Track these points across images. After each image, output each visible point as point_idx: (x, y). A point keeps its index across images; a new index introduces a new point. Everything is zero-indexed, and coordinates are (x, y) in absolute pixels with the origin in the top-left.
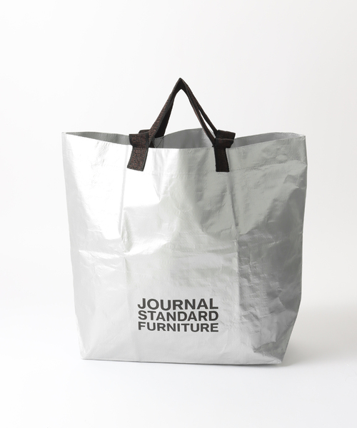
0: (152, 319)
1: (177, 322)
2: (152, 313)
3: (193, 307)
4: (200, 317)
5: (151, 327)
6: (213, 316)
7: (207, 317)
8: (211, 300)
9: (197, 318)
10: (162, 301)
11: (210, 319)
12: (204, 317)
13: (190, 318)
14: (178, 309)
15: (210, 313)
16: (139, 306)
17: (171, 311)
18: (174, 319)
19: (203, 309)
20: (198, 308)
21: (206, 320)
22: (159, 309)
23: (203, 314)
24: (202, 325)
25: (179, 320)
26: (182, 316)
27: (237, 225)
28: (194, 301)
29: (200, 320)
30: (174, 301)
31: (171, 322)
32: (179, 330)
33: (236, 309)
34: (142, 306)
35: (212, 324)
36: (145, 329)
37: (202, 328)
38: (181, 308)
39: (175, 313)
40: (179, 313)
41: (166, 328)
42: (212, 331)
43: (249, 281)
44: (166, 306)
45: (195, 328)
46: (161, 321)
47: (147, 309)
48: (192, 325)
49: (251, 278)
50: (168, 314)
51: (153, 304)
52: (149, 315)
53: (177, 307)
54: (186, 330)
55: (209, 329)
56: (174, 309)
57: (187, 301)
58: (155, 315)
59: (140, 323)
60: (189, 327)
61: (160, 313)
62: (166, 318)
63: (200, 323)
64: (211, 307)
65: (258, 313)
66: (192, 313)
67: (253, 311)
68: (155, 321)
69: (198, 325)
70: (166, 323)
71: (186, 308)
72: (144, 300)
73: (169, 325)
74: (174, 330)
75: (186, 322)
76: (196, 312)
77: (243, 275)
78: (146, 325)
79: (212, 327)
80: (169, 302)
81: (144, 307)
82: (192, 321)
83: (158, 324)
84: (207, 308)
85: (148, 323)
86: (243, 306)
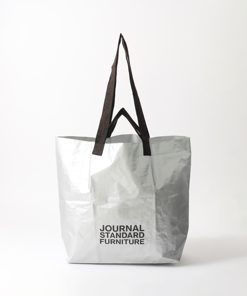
0: (108, 237)
1: (121, 239)
2: (108, 233)
3: (131, 230)
4: (134, 235)
5: (107, 242)
6: (142, 235)
7: (138, 236)
8: (140, 226)
9: (133, 236)
10: (113, 226)
11: (140, 237)
12: (137, 236)
13: (129, 236)
14: (122, 231)
15: (140, 233)
16: (101, 230)
17: (118, 232)
18: (120, 237)
19: (136, 231)
20: (133, 231)
21: (137, 237)
22: (112, 231)
23: (136, 234)
24: (135, 240)
25: (123, 237)
26: (124, 235)
27: (155, 184)
28: (131, 226)
29: (134, 237)
30: (120, 226)
31: (118, 239)
32: (122, 243)
33: (154, 230)
34: (102, 230)
35: (141, 240)
36: (103, 243)
37: (135, 242)
38: (124, 231)
39: (120, 233)
40: (123, 233)
41: (115, 242)
42: (141, 243)
43: (161, 215)
44: (115, 229)
45: (131, 242)
46: (112, 238)
47: (105, 231)
48: (130, 240)
49: (162, 214)
50: (117, 234)
51: (108, 228)
52: (106, 235)
53: (122, 230)
54: (126, 243)
55: (139, 242)
56: (120, 231)
57: (127, 226)
58: (110, 235)
59: (101, 240)
60: (128, 242)
61: (112, 233)
62: (115, 236)
63: (134, 239)
64: (141, 230)
65: (166, 234)
66: (130, 233)
67: (163, 232)
68: (109, 238)
69: (133, 240)
70: (115, 239)
71: (127, 231)
72: (103, 226)
73: (117, 240)
74: (120, 243)
75: (126, 238)
76: (132, 233)
77: (157, 211)
78: (104, 241)
79: (141, 242)
80: (117, 226)
81: (103, 230)
82: (130, 238)
83: (111, 240)
84: (138, 231)
85: (105, 240)
86: (158, 229)
